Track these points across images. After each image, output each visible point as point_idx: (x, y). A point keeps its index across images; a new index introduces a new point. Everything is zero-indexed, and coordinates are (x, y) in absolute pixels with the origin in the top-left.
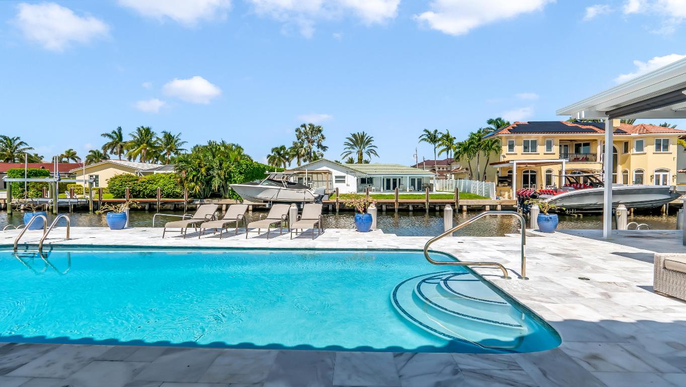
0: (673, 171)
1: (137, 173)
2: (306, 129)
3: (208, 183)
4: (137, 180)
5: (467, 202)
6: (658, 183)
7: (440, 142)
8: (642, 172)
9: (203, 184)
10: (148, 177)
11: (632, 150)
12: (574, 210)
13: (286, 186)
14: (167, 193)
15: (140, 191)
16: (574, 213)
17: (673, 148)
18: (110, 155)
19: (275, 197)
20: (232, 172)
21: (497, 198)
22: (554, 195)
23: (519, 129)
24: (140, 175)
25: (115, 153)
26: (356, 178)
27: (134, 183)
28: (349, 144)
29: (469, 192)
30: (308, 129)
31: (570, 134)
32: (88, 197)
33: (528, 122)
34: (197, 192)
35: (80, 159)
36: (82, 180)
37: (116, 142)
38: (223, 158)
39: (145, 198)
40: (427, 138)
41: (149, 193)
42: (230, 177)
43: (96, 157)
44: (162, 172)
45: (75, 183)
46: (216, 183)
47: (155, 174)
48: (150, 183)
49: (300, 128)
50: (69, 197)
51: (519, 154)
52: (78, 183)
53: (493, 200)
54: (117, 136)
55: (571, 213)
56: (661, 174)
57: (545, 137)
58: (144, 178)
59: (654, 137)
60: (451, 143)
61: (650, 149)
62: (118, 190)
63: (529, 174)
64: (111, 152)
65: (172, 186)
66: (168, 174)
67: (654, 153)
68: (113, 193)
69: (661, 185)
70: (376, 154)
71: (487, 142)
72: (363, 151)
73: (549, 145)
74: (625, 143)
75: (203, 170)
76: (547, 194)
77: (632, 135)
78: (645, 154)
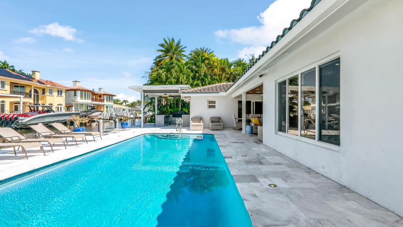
0: (64, 105)
17: (64, 94)
56: (60, 106)
57: (0, 79)
59: (57, 88)
61: (55, 94)
67: (57, 96)
69: (60, 112)
73: (3, 85)
74: (43, 89)
76: (23, 117)
77: (48, 86)
78: (53, 96)
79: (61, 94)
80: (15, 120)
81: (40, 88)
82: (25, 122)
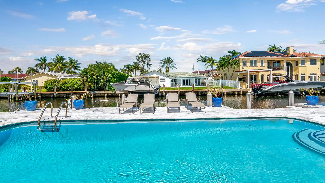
0: (319, 74)
1: (59, 78)
2: (141, 55)
3: (98, 83)
4: (59, 82)
5: (227, 90)
6: (311, 80)
7: (207, 62)
8: (305, 75)
9: (95, 84)
10: (65, 80)
11: (299, 64)
12: (279, 93)
13: (140, 84)
14: (75, 88)
15: (61, 88)
16: (279, 95)
17: (318, 63)
18: (39, 70)
19: (134, 90)
20: (110, 77)
21: (240, 88)
22: (270, 86)
23: (247, 55)
24: (60, 79)
25: (42, 69)
26: (170, 79)
27: (58, 84)
28: (162, 63)
29: (225, 85)
30: (142, 56)
31: (272, 57)
32: (34, 91)
33: (251, 52)
34: (92, 87)
35: (23, 72)
36: (29, 83)
37: (43, 63)
38: (105, 70)
39: (64, 91)
40: (201, 60)
41: (66, 89)
42: (109, 80)
43: (32, 71)
44: (72, 78)
45: (24, 84)
46: (102, 83)
47: (68, 79)
48: (66, 84)
49: (139, 55)
50: (23, 92)
51: (248, 67)
52: (26, 84)
53: (238, 89)
54: (43, 60)
55: (278, 95)
56: (313, 76)
57: (260, 59)
58: (62, 81)
59: (310, 58)
60: (213, 62)
61: (308, 64)
62: (49, 87)
63: (253, 76)
64: (40, 68)
65: (78, 85)
66: (76, 79)
67: (310, 66)
68: (46, 89)
69: (313, 81)
70: (175, 68)
71: (233, 61)
72: (169, 66)
73: (262, 62)
74: (296, 61)
75: (95, 77)
76: (266, 86)
77: (300, 57)
78: (306, 66)
79: (315, 64)
80: (260, 89)
81: (294, 61)
82: (267, 90)
